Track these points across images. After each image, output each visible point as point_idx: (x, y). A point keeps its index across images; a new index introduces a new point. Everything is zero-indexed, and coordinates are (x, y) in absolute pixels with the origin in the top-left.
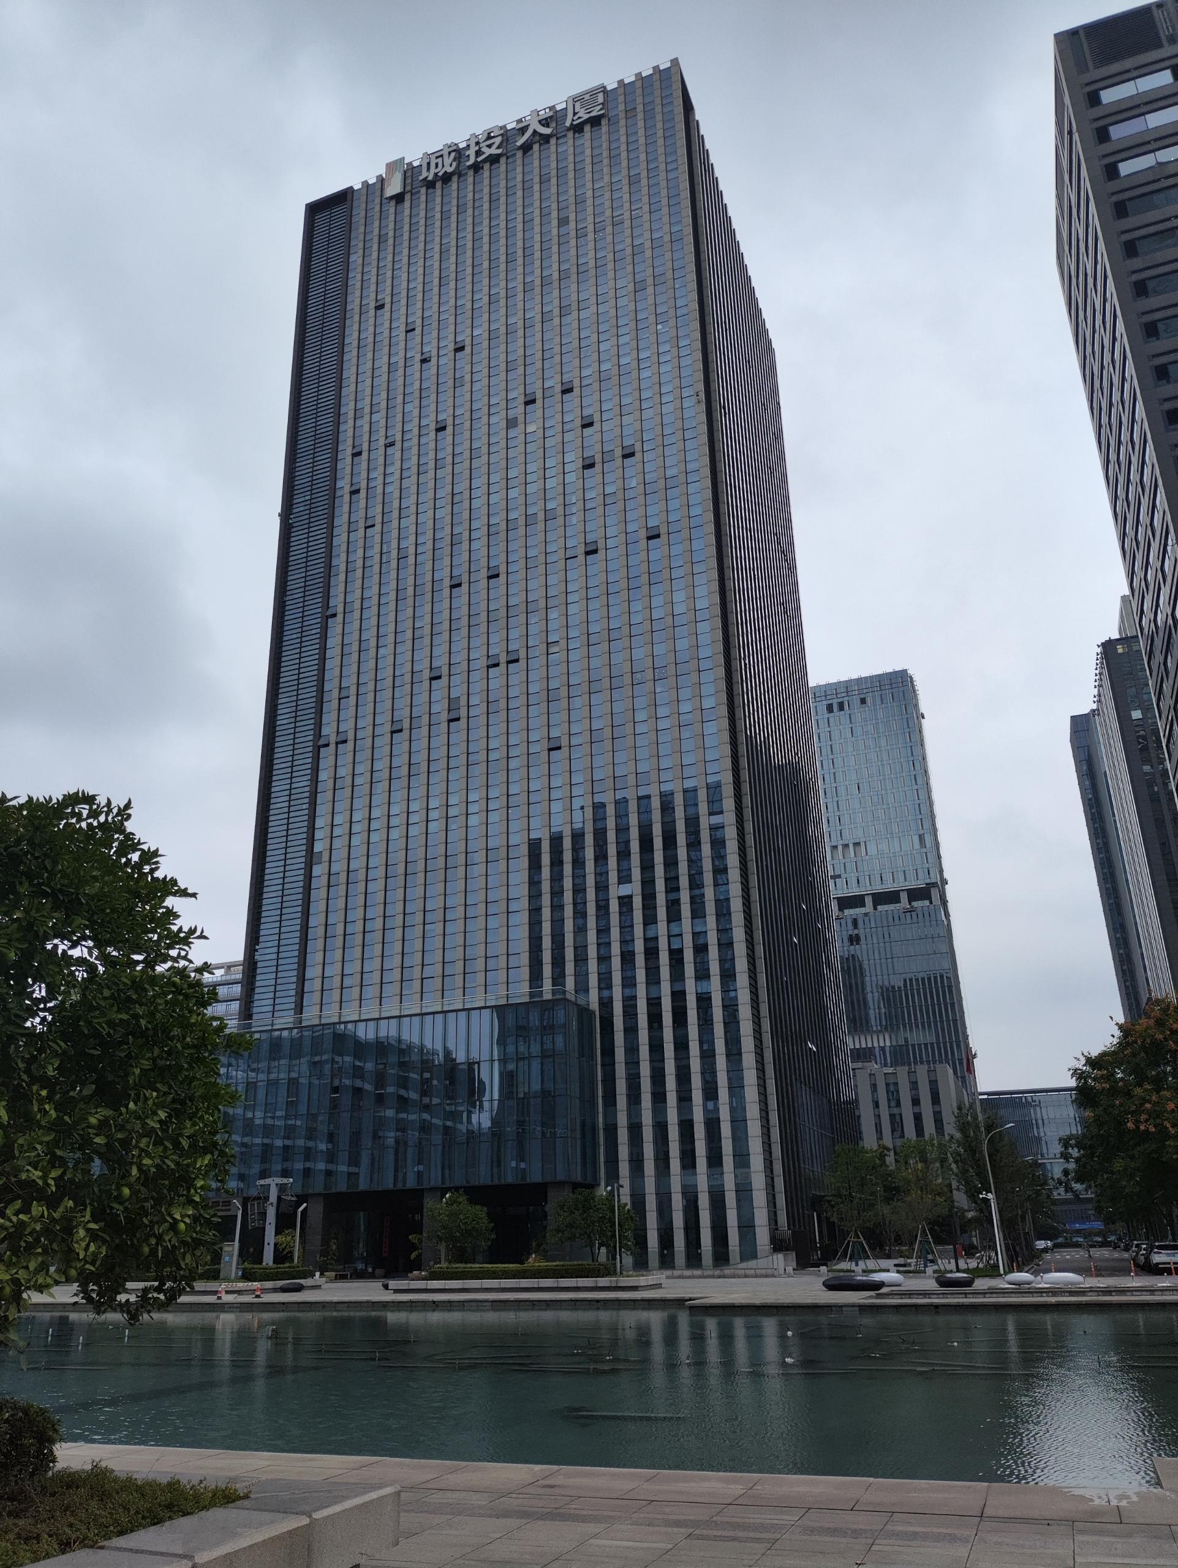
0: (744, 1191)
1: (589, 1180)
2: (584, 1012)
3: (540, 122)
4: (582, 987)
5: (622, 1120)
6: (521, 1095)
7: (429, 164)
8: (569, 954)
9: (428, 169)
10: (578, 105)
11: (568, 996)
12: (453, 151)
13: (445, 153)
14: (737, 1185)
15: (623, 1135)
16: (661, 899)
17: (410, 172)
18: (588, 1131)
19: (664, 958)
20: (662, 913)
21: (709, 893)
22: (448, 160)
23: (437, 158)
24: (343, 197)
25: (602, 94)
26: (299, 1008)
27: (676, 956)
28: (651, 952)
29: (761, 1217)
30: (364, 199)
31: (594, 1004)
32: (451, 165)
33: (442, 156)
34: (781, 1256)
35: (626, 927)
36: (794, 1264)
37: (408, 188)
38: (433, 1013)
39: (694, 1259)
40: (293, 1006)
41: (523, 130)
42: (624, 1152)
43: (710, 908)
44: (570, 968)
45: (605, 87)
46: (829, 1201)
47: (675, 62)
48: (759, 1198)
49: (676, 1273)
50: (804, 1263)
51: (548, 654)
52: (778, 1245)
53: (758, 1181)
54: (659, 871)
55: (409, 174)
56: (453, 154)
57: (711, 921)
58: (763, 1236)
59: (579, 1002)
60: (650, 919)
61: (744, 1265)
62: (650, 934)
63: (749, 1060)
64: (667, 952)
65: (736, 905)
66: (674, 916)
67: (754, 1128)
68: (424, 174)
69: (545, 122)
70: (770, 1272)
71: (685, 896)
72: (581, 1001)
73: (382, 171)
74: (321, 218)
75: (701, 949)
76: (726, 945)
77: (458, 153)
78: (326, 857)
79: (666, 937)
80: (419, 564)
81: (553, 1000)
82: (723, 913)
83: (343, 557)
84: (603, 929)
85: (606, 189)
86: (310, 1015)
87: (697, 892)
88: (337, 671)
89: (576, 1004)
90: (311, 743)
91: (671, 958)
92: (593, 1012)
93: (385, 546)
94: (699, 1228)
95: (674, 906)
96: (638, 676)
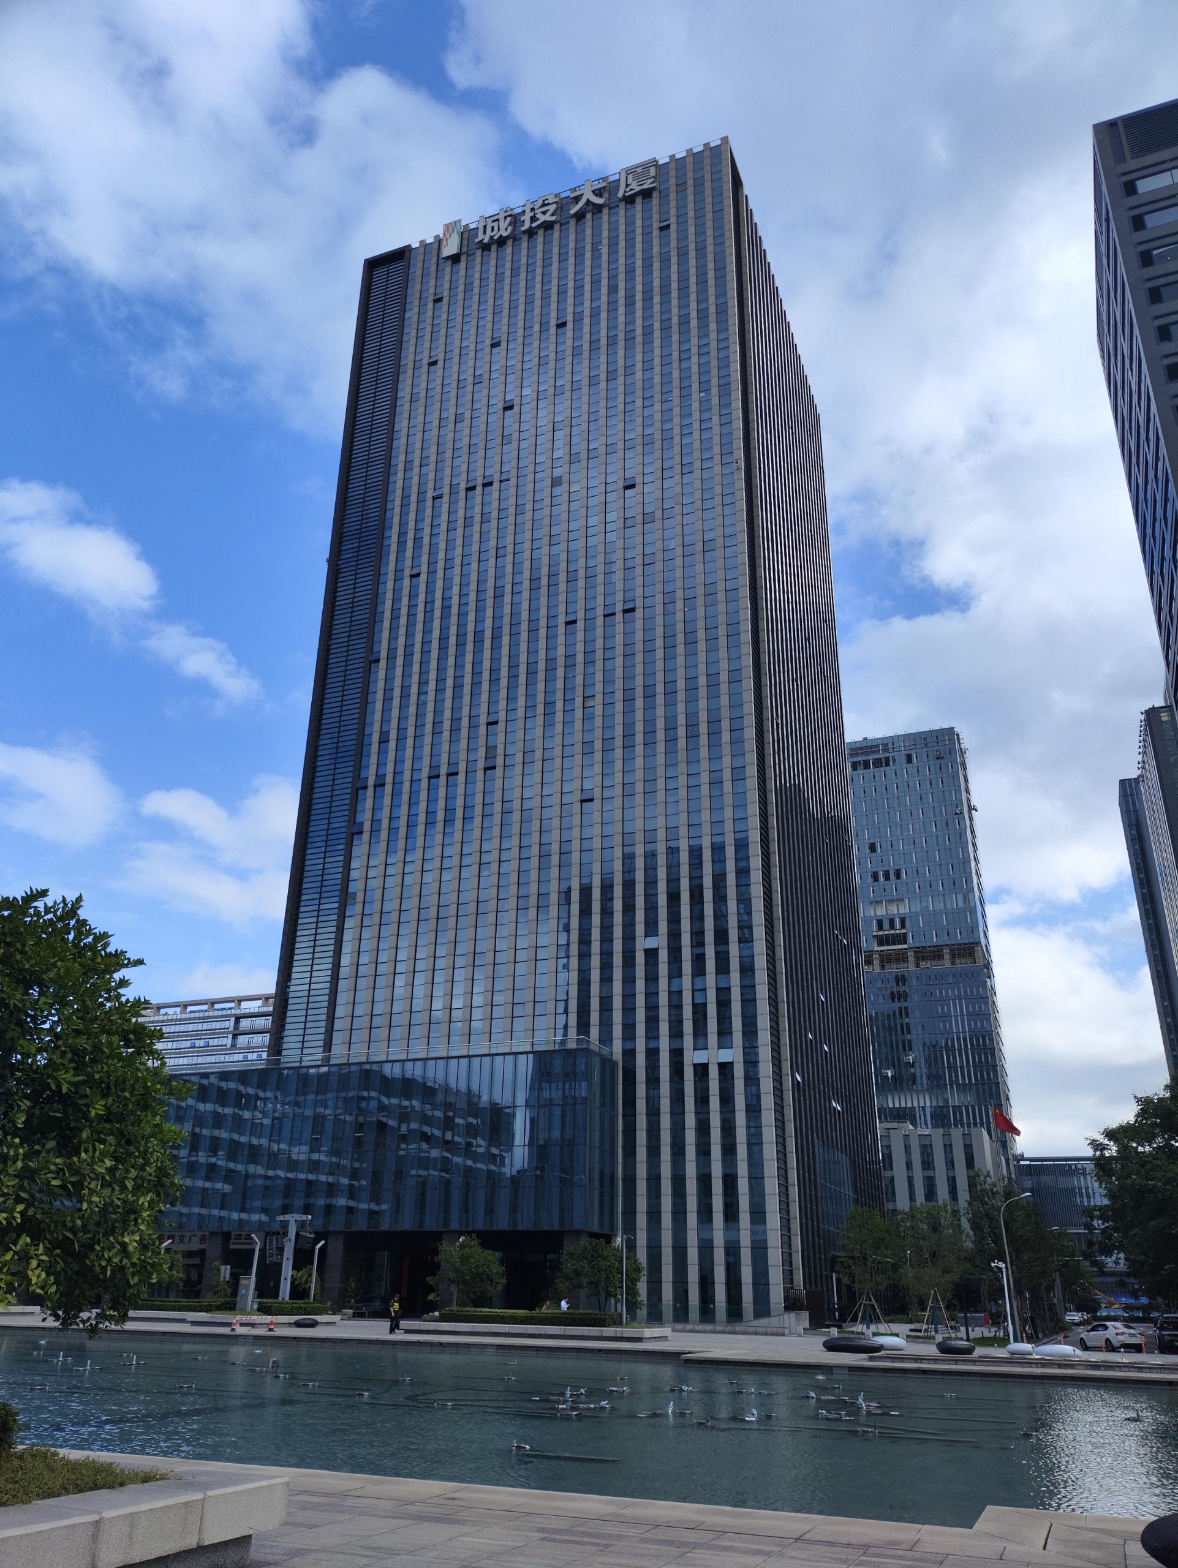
0: (760, 1249)
1: (606, 1231)
2: (607, 1063)
3: (593, 191)
4: (606, 1038)
5: (641, 1171)
6: (541, 1142)
7: (485, 227)
8: (595, 1003)
9: (485, 232)
10: (630, 177)
11: (592, 1047)
12: (509, 216)
13: (501, 217)
14: (753, 1241)
15: (641, 1187)
16: (686, 954)
17: (467, 235)
18: (607, 1181)
19: (688, 1012)
20: (687, 967)
21: (734, 949)
22: (504, 224)
23: (493, 221)
24: (400, 255)
25: (654, 168)
26: (328, 1046)
27: (700, 1011)
28: (676, 1007)
29: (776, 1275)
30: (421, 257)
31: (617, 1055)
32: (506, 229)
33: (498, 220)
34: (793, 1315)
35: (652, 978)
36: (807, 1324)
37: (465, 249)
38: (459, 1057)
39: (707, 1313)
40: (321, 1043)
41: (577, 199)
42: (642, 1204)
43: (735, 964)
44: (595, 1018)
45: (657, 161)
46: (842, 1263)
47: (725, 140)
48: (775, 1257)
49: (688, 1327)
50: (817, 1323)
51: (584, 708)
52: (792, 1304)
53: (774, 1239)
54: (686, 925)
55: (466, 236)
56: (509, 219)
57: (735, 978)
58: (777, 1295)
59: (603, 1052)
60: (675, 972)
61: (757, 1322)
62: (675, 988)
63: (768, 1117)
64: (691, 1006)
65: (761, 962)
66: (699, 969)
67: (771, 1186)
68: (480, 237)
69: (598, 193)
70: (780, 1331)
71: (710, 951)
72: (605, 1050)
73: (440, 232)
74: (379, 273)
75: (724, 1004)
76: (749, 1002)
77: (515, 219)
78: (360, 897)
79: (690, 992)
80: (462, 615)
81: (577, 1050)
82: (747, 969)
83: (388, 604)
84: (629, 980)
85: (655, 260)
86: (338, 1053)
87: (721, 948)
88: (378, 716)
89: (599, 1055)
90: (349, 785)
91: (695, 1013)
92: (616, 1063)
93: (429, 596)
94: (714, 1283)
95: (699, 961)
96: (671, 732)
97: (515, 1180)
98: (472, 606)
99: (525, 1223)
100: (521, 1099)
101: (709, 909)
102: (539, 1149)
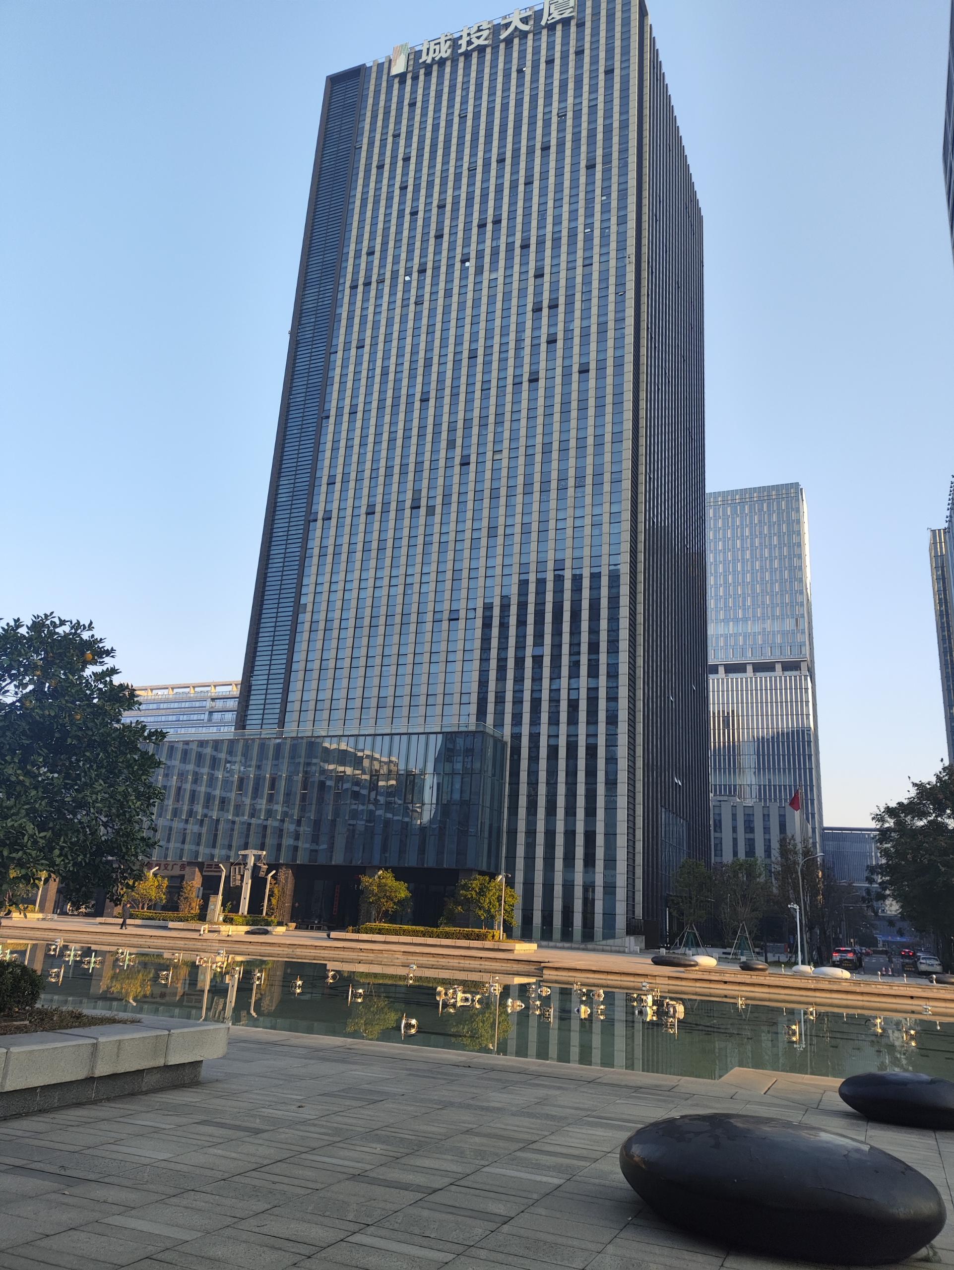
0: (610, 889)
1: (492, 870)
2: (499, 743)
3: (521, 20)
4: (499, 723)
5: (522, 826)
6: (445, 803)
7: (428, 49)
8: (491, 697)
9: (428, 54)
10: (553, 7)
11: (487, 730)
12: (450, 40)
13: (442, 41)
14: (605, 882)
15: (521, 838)
16: (565, 660)
17: (413, 55)
18: (495, 834)
19: (564, 706)
20: (565, 671)
21: (603, 658)
22: (444, 47)
23: (435, 45)
24: (356, 74)
26: (282, 723)
27: (573, 705)
28: (555, 701)
29: (621, 908)
30: (374, 75)
31: (507, 737)
32: (446, 52)
33: (439, 43)
34: (632, 938)
35: (537, 679)
36: (643, 945)
37: (410, 69)
38: (383, 735)
39: (567, 935)
40: (277, 721)
41: (507, 25)
42: (520, 851)
43: (603, 670)
44: (491, 707)
46: (673, 900)
48: (621, 894)
49: (551, 944)
50: (651, 945)
51: (493, 460)
52: (632, 930)
53: (621, 881)
54: (566, 638)
55: (412, 57)
56: (448, 43)
57: (603, 680)
58: (621, 922)
59: (496, 735)
60: (555, 675)
61: (604, 942)
62: (555, 687)
63: (622, 788)
64: (567, 701)
65: (623, 669)
66: (574, 672)
67: (622, 841)
68: (424, 58)
69: (525, 20)
70: (622, 949)
71: (584, 659)
72: (498, 734)
73: (390, 52)
74: (338, 89)
75: (593, 700)
76: (612, 698)
78: (309, 608)
79: (567, 690)
80: (397, 381)
81: (476, 732)
82: (613, 675)
83: (338, 371)
84: (519, 680)
85: (570, 80)
86: (291, 729)
87: (593, 657)
88: (327, 463)
89: (493, 736)
90: (303, 518)
91: (569, 706)
92: (506, 743)
93: (371, 364)
94: (573, 912)
95: (575, 666)
96: (563, 483)
97: (423, 829)
98: (406, 373)
99: (430, 862)
100: (430, 768)
101: (585, 626)
102: (444, 807)
